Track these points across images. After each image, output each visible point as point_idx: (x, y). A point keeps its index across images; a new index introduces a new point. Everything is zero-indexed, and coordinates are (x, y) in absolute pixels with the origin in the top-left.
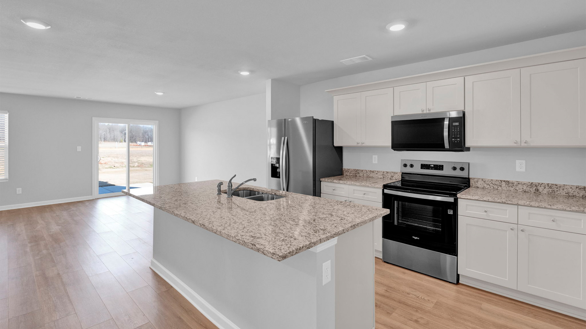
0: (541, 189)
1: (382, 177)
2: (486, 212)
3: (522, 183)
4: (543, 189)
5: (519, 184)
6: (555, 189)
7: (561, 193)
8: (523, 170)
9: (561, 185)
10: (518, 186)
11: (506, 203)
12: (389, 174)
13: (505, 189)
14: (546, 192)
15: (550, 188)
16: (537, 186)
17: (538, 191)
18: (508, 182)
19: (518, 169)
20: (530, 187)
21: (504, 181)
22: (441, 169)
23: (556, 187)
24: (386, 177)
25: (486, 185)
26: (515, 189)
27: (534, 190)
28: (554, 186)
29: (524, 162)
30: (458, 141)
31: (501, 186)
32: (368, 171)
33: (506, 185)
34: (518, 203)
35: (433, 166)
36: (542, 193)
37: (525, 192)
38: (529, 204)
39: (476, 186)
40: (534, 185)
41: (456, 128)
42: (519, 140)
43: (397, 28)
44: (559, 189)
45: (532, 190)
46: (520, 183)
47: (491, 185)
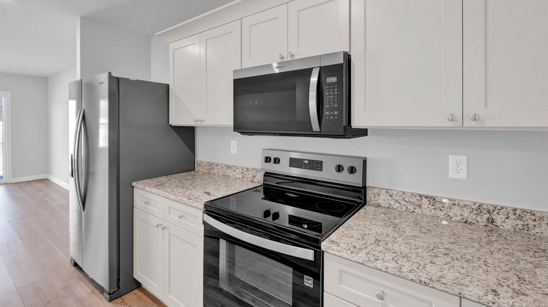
0: (499, 219)
1: (241, 176)
2: (381, 298)
3: (461, 204)
4: (503, 220)
5: (454, 204)
6: (530, 222)
7: (544, 231)
8: (463, 176)
9: (544, 214)
10: (452, 210)
11: (430, 285)
12: (249, 173)
13: (428, 213)
14: (510, 227)
15: (520, 220)
16: (491, 211)
17: (494, 223)
18: (434, 199)
19: (452, 174)
20: (477, 213)
21: (427, 197)
22: (319, 169)
23: (533, 218)
24: (246, 177)
25: (393, 202)
26: (446, 216)
27: (485, 221)
28: (528, 216)
29: (464, 159)
30: (336, 115)
31: (420, 206)
32: (223, 166)
33: (430, 206)
34: (462, 291)
35: (307, 162)
36: (501, 227)
37: (466, 222)
38: (494, 303)
39: (377, 202)
40: (484, 209)
41: (331, 88)
42: (458, 114)
44: (540, 224)
45: (479, 220)
46: (457, 202)
47: (403, 202)
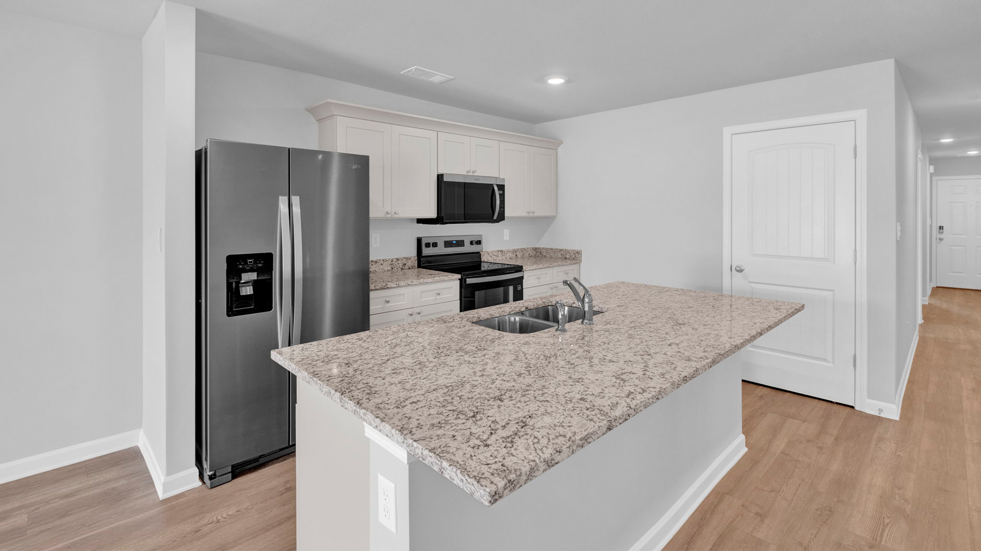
1: (390, 268)
8: (508, 239)
10: (507, 254)
12: (399, 262)
20: (513, 253)
22: (463, 245)
24: (396, 267)
25: (489, 257)
31: (498, 256)
33: (501, 255)
35: (455, 242)
40: (515, 251)
43: (556, 81)
47: (493, 256)
